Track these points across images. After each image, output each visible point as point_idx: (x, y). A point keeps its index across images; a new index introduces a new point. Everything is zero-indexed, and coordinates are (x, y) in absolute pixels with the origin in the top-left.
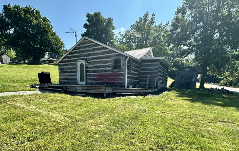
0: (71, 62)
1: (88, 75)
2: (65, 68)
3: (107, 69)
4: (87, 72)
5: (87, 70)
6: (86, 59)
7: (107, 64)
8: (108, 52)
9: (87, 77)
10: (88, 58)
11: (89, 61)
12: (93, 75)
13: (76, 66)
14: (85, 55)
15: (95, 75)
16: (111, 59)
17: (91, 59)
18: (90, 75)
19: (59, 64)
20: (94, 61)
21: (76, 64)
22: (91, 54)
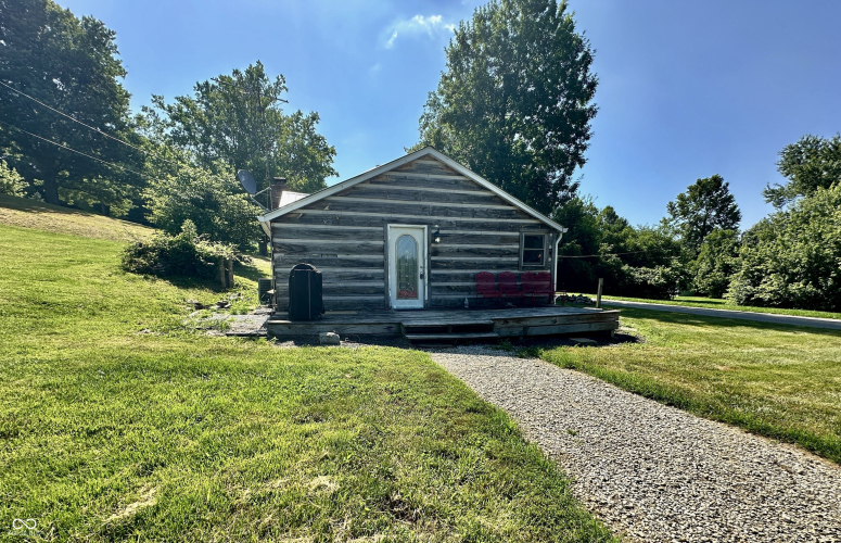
0: (354, 225)
1: (437, 275)
2: (315, 248)
3: (504, 259)
4: (433, 265)
5: (433, 258)
6: (430, 224)
7: (504, 247)
8: (509, 214)
9: (433, 284)
10: (439, 221)
11: (441, 232)
12: (456, 277)
13: (381, 243)
14: (424, 210)
15: (466, 278)
16: (517, 234)
17: (450, 225)
18: (444, 275)
19: (276, 225)
20: (461, 232)
21: (384, 236)
22: (450, 208)
